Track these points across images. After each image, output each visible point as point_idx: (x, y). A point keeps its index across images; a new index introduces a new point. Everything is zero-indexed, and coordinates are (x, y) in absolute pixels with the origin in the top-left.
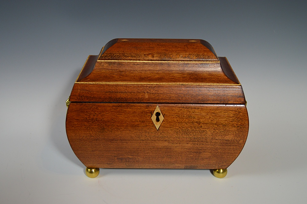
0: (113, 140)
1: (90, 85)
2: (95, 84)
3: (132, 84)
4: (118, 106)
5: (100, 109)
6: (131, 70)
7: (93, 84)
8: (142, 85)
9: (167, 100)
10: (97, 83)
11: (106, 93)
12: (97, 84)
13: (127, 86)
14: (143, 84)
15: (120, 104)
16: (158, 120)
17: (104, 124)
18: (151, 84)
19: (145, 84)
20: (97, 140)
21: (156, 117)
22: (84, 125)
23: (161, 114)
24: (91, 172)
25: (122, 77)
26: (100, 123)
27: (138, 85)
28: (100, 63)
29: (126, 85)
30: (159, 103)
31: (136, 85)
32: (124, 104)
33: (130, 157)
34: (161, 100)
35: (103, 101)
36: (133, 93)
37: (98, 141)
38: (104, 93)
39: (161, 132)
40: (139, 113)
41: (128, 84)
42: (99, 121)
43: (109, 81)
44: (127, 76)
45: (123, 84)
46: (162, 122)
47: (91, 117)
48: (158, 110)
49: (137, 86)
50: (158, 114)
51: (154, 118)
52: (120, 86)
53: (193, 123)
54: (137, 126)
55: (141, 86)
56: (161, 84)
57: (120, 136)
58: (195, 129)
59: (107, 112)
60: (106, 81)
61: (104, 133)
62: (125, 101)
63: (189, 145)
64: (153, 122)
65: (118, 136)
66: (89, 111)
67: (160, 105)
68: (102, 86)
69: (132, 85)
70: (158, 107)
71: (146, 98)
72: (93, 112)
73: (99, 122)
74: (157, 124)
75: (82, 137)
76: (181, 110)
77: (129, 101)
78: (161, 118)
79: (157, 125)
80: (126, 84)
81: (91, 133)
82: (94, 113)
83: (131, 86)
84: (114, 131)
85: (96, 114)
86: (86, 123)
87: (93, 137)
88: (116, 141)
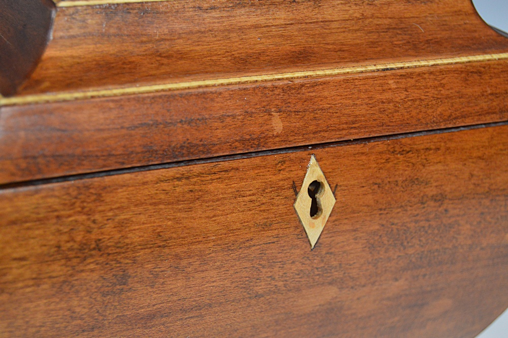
0: (151, 317)
1: (64, 105)
2: (86, 98)
3: (222, 85)
4: (179, 179)
5: (108, 199)
6: (191, 32)
7: (77, 99)
8: (258, 84)
9: (344, 132)
10: (90, 94)
11: (133, 132)
12: (92, 97)
13: (204, 93)
14: (259, 78)
15: (183, 169)
16: (315, 210)
17: (126, 258)
18: (287, 79)
19: (266, 81)
20: (92, 329)
21: (309, 200)
22: (50, 277)
23: (327, 186)
25: (165, 61)
26: (111, 257)
27: (245, 86)
28: (71, 11)
29: (201, 90)
30: (314, 146)
31: (237, 87)
32: (197, 168)
34: (326, 134)
35: (123, 163)
36: (228, 120)
37: (96, 332)
38: (124, 131)
39: (324, 252)
40: (253, 195)
41: (207, 86)
42: (109, 251)
43: (133, 82)
44: (182, 56)
45: (189, 88)
46: (330, 216)
47: (79, 238)
48: (314, 172)
49: (240, 90)
50: (315, 188)
51: (303, 203)
52: (181, 96)
53: (423, 203)
54: (247, 244)
55: (254, 89)
57: (183, 295)
58: (427, 224)
59: (141, 209)
60: (122, 83)
61: (123, 296)
62: (204, 152)
64: (300, 221)
65: (175, 298)
66: (70, 216)
67: (319, 151)
68: (112, 105)
69: (221, 89)
70: (313, 160)
71: (275, 133)
72: (84, 217)
73: (109, 254)
74: (312, 226)
75: (34, 330)
76: (387, 160)
77: (216, 152)
78: (327, 200)
79: (314, 230)
80: (200, 87)
81: (76, 303)
82: (89, 219)
83: (220, 94)
84: (162, 280)
85: (94, 222)
86: (57, 269)
87: (79, 322)
88: (164, 319)
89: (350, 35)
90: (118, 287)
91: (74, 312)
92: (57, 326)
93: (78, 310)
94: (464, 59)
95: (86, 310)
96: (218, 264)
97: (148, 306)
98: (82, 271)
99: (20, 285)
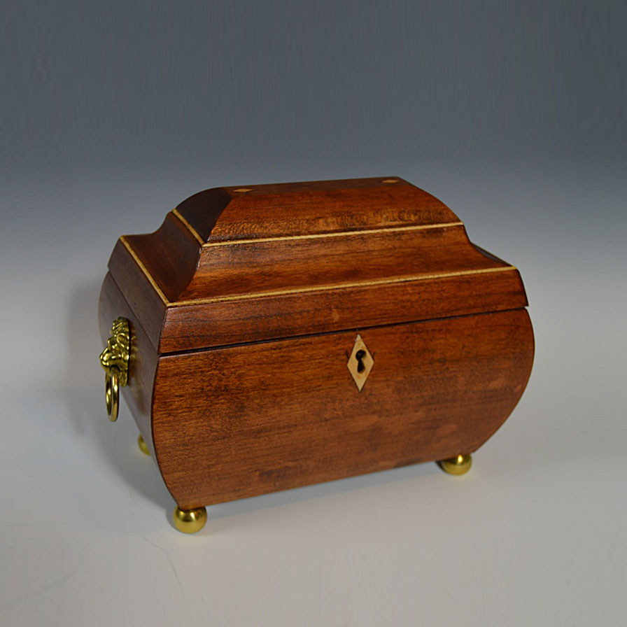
0: (260, 431)
1: (205, 306)
2: (218, 302)
3: (301, 292)
4: (274, 349)
5: (231, 361)
6: (284, 260)
7: (212, 302)
8: (323, 292)
9: (378, 320)
10: (220, 299)
11: (246, 322)
12: (222, 301)
13: (290, 298)
14: (324, 288)
15: (277, 343)
16: (361, 368)
17: (243, 396)
18: (342, 288)
19: (329, 290)
20: (224, 438)
21: (356, 362)
22: (198, 407)
23: (368, 354)
24: (187, 519)
25: (267, 278)
26: (234, 395)
27: (315, 293)
28: (211, 249)
29: (288, 296)
30: (360, 329)
31: (310, 294)
32: (286, 342)
33: (291, 464)
34: (367, 322)
35: (240, 340)
36: (304, 313)
37: (226, 440)
38: (241, 321)
39: (367, 394)
40: (321, 358)
41: (292, 294)
42: (232, 392)
43: (246, 292)
44: (278, 274)
45: (280, 295)
46: (371, 372)
47: (214, 385)
48: (359, 345)
49: (312, 295)
50: (361, 355)
51: (353, 364)
52: (275, 299)
53: (431, 364)
54: (318, 388)
55: (321, 295)
56: (363, 284)
57: (278, 419)
58: (435, 377)
59: (251, 367)
60: (240, 293)
61: (242, 419)
62: (289, 333)
63: (419, 414)
64: (351, 375)
65: (273, 420)
66: (209, 371)
67: (363, 332)
68: (233, 306)
69: (301, 295)
70: (359, 337)
71: (334, 321)
72: (218, 372)
73: (232, 394)
74: (359, 377)
75: (189, 438)
76: (408, 337)
77: (298, 332)
78: (369, 362)
79: (360, 379)
80: (287, 294)
81: (213, 422)
82: (220, 373)
83: (300, 298)
84: (265, 410)
85: (223, 374)
86: (202, 402)
87: (215, 433)
88: (267, 434)
89: (385, 260)
90: (239, 413)
91: (212, 428)
92: (202, 436)
93: (214, 426)
94: (458, 274)
95: (219, 427)
96: (300, 400)
97: (257, 425)
98: (217, 403)
99: (180, 411)
